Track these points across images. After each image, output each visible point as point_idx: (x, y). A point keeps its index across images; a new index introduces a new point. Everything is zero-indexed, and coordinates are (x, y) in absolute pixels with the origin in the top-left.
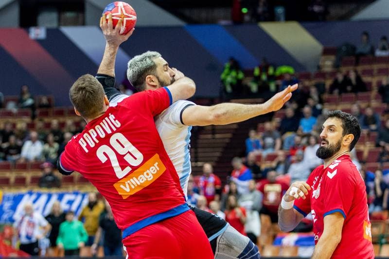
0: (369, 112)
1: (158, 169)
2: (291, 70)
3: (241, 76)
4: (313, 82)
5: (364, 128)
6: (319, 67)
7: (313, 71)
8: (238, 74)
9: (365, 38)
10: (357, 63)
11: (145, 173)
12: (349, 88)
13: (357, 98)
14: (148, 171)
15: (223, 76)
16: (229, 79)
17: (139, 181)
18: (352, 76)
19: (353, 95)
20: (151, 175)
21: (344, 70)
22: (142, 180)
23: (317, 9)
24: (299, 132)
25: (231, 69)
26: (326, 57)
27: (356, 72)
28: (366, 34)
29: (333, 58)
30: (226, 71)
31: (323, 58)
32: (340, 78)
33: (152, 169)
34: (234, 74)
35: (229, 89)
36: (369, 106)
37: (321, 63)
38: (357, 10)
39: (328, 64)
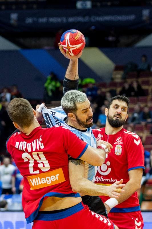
0: (146, 110)
1: (57, 179)
2: (93, 81)
3: (58, 85)
4: (108, 89)
5: (143, 121)
6: (112, 79)
7: (108, 81)
8: (56, 83)
9: (144, 59)
10: (138, 76)
11: (47, 178)
12: (133, 94)
13: (138, 101)
14: (49, 178)
15: (46, 85)
16: (50, 87)
17: (41, 181)
18: (135, 85)
19: (135, 98)
20: (50, 181)
21: (129, 81)
22: (43, 182)
23: (110, 39)
24: (98, 124)
25: (52, 80)
26: (117, 72)
27: (137, 82)
28: (144, 56)
29: (122, 72)
30: (48, 81)
31: (115, 72)
32: (127, 86)
33: (53, 177)
34: (53, 83)
35: (50, 94)
36: (146, 106)
37: (113, 76)
38: (139, 40)
39: (118, 77)
